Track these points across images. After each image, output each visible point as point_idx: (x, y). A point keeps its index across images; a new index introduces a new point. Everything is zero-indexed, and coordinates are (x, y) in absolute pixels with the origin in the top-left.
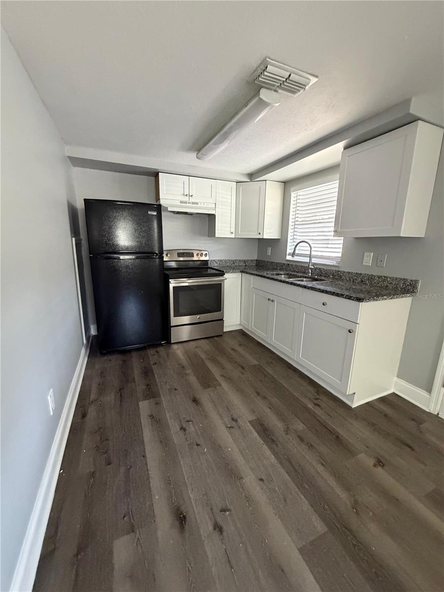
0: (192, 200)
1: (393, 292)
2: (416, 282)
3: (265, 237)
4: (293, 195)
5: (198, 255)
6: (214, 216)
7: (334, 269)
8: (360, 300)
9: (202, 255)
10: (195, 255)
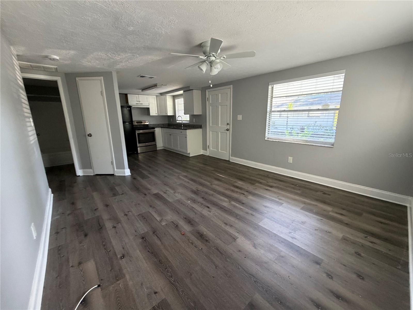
0: (140, 103)
1: (193, 128)
2: (201, 125)
3: (168, 115)
4: (176, 100)
5: (144, 122)
6: (149, 108)
7: (188, 124)
8: (186, 129)
9: (146, 122)
10: (143, 122)
